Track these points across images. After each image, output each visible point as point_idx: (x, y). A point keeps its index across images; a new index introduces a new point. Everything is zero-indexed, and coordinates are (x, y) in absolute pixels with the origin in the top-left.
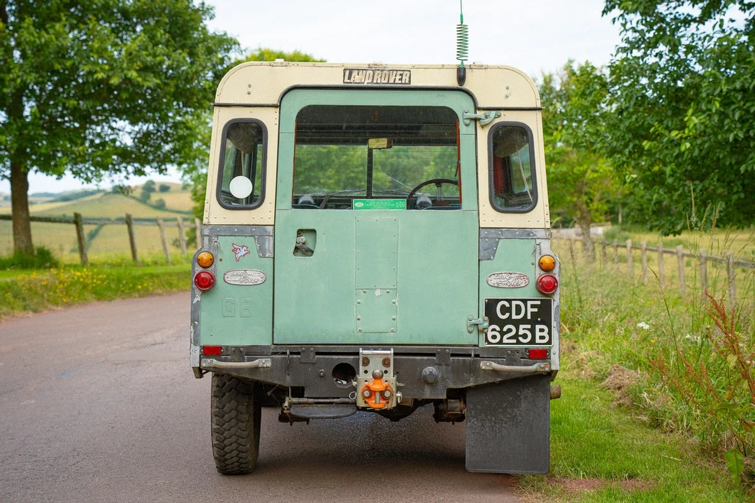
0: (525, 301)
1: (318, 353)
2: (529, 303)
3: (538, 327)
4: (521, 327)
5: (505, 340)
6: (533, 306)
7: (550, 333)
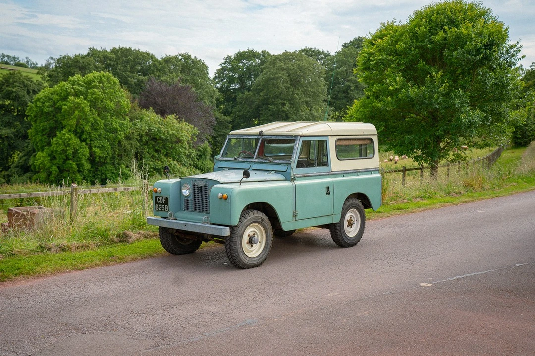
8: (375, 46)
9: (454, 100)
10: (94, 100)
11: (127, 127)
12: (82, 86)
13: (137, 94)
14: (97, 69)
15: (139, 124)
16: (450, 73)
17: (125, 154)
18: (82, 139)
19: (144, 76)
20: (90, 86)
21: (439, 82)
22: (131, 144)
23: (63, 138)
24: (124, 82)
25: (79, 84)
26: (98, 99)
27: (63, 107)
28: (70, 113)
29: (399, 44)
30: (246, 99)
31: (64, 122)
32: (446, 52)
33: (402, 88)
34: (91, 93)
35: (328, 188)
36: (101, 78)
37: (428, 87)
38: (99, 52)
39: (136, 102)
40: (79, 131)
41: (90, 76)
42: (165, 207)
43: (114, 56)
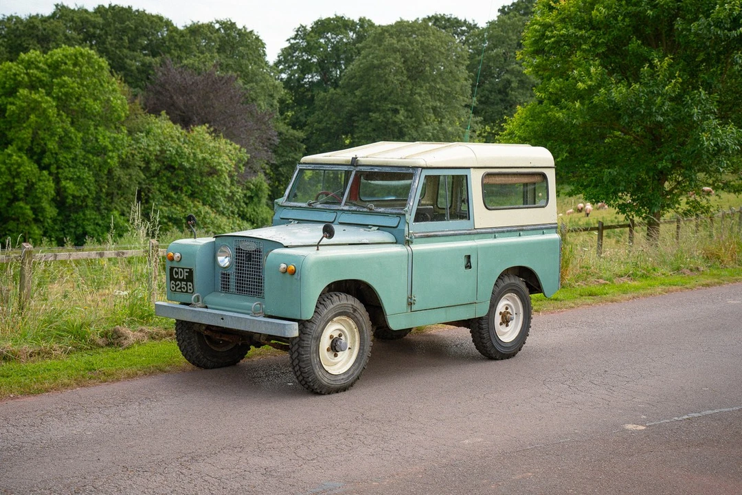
8: (555, 12)
9: (690, 107)
10: (64, 97)
11: (123, 145)
12: (43, 71)
13: (141, 88)
14: (69, 41)
15: (144, 141)
16: (685, 60)
17: (120, 192)
18: (43, 165)
19: (154, 56)
20: (58, 72)
21: (664, 76)
22: (130, 175)
23: (7, 161)
24: (117, 66)
25: (38, 68)
26: (71, 94)
27: (9, 107)
28: (21, 118)
29: (597, 9)
30: (331, 100)
31: (10, 134)
32: (679, 24)
33: (599, 86)
34: (58, 84)
35: (469, 257)
36: (77, 58)
37: (646, 85)
38: (74, 11)
39: (137, 101)
40: (37, 150)
41: (57, 53)
42: (186, 285)
43: (100, 20)
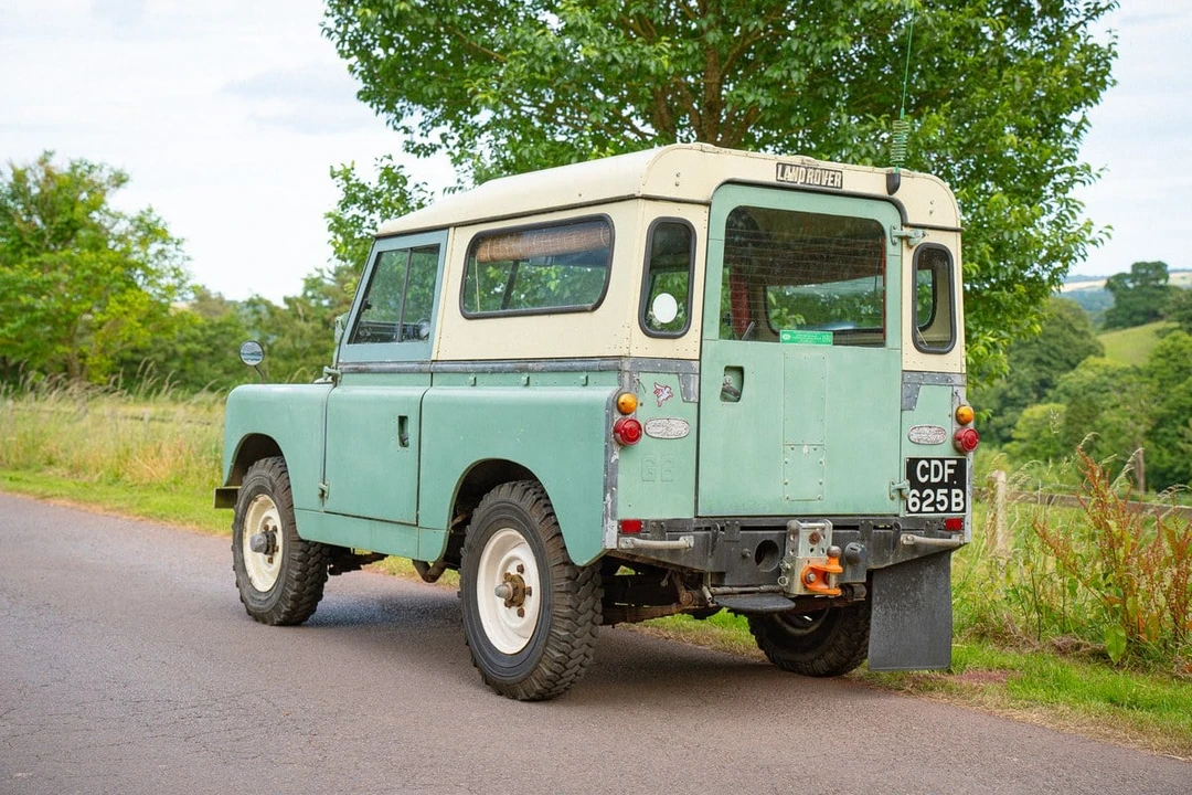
0: (942, 460)
1: (743, 528)
2: (947, 462)
3: (954, 491)
4: (939, 491)
5: (924, 509)
6: (950, 467)
7: (964, 499)
35: (402, 420)
